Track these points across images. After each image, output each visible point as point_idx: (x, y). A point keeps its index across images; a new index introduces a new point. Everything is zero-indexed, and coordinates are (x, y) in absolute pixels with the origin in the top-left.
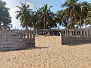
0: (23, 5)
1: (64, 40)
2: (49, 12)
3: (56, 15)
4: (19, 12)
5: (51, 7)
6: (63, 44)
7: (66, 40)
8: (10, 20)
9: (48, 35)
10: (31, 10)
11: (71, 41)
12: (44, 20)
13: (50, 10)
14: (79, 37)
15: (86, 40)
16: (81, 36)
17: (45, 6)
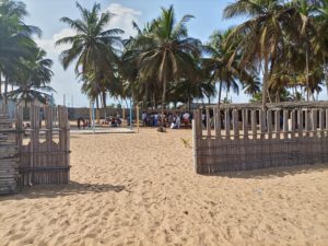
0: (85, 13)
1: (210, 152)
2: (182, 38)
3: (209, 49)
4: (71, 39)
5: (187, 17)
6: (202, 169)
7: (218, 151)
8: (46, 70)
9: (175, 128)
10: (116, 31)
11: (243, 159)
12: (161, 68)
13: (183, 32)
14: (282, 137)
15: (315, 150)
16: (289, 136)
17: (165, 13)
